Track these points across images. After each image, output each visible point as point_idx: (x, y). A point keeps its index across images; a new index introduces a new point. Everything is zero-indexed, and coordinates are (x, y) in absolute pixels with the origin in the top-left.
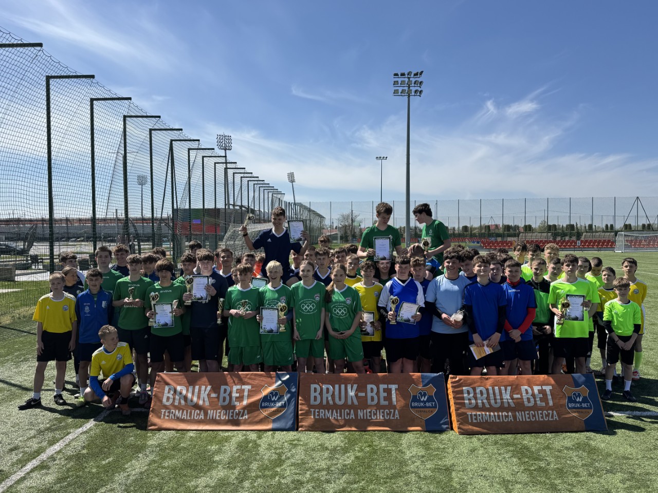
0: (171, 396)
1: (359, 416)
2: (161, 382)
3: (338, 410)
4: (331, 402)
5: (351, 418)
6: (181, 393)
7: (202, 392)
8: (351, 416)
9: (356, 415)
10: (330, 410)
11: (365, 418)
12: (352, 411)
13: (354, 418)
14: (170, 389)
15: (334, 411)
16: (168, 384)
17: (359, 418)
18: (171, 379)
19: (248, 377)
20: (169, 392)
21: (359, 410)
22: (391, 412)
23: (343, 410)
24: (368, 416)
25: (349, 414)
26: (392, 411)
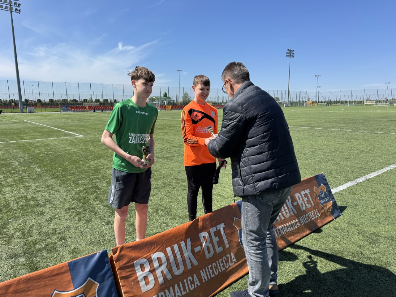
1: (203, 278)
3: (180, 283)
4: (169, 277)
5: (196, 287)
8: (196, 284)
9: (200, 279)
10: (171, 288)
11: (209, 278)
12: (195, 275)
13: (199, 284)
15: (176, 286)
17: (204, 282)
21: (201, 271)
22: (228, 258)
23: (185, 280)
24: (211, 274)
25: (192, 282)
26: (229, 256)
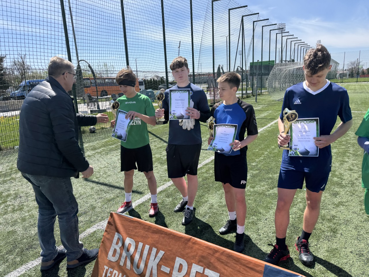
0: (118, 250)
2: (112, 225)
6: (128, 250)
7: (152, 257)
14: (119, 239)
16: (118, 231)
18: (122, 225)
19: (217, 255)
20: (117, 243)
